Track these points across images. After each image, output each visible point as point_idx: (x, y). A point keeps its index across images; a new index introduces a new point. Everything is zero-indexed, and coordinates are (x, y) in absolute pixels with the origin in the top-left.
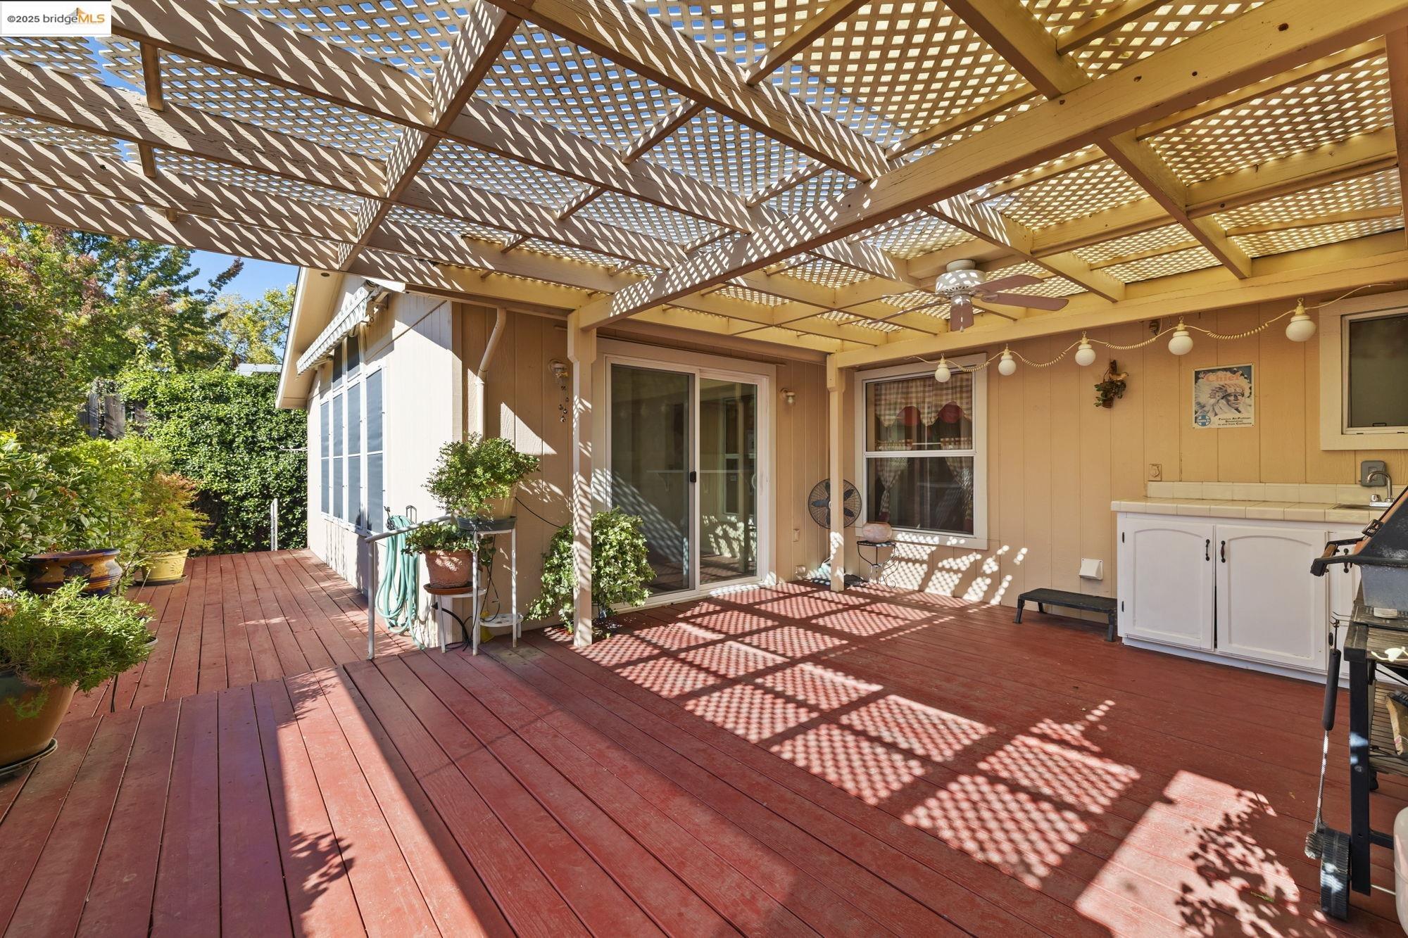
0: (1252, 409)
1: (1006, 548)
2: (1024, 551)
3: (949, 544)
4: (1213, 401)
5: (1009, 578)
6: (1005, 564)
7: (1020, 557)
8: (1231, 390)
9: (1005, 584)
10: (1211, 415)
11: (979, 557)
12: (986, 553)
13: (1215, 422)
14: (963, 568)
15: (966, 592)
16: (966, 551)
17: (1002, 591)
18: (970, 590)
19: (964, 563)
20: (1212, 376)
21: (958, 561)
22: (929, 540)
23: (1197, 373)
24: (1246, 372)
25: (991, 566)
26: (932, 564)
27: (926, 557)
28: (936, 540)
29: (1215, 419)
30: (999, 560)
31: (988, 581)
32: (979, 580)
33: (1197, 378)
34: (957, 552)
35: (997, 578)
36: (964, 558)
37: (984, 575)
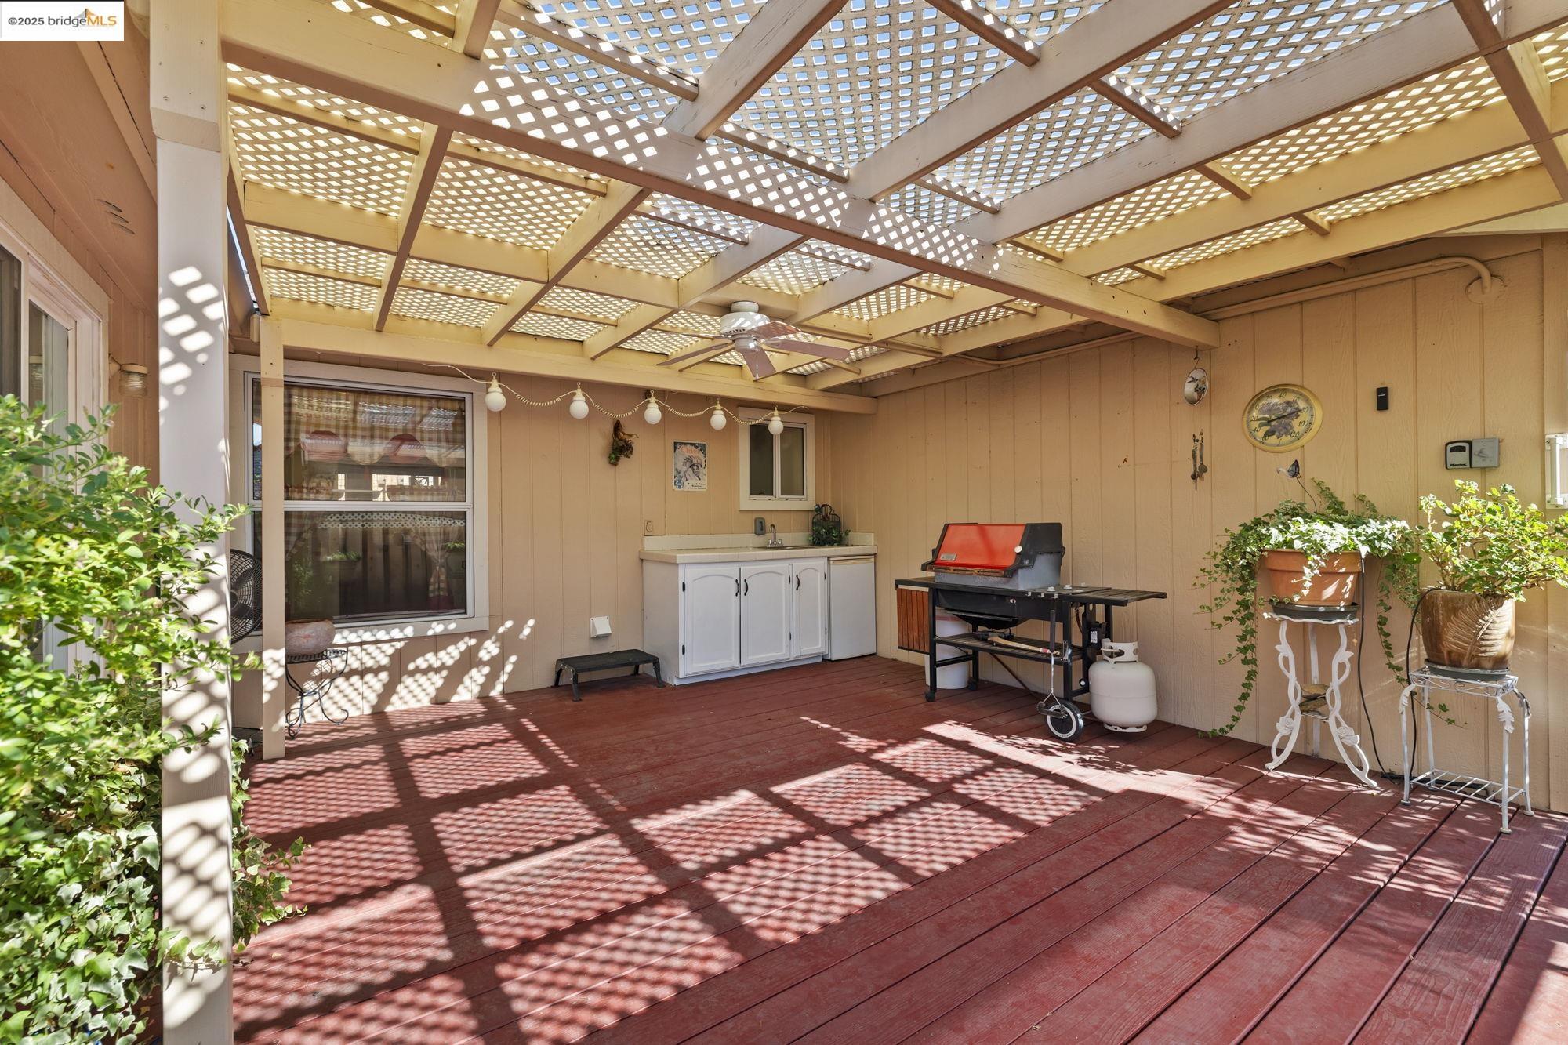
0: (706, 478)
1: (509, 624)
2: (531, 622)
3: (430, 633)
4: (685, 468)
5: (513, 659)
6: (507, 644)
7: (527, 631)
8: (695, 461)
9: (509, 668)
10: (683, 479)
11: (473, 642)
12: (481, 635)
13: (687, 486)
14: (450, 662)
15: (454, 692)
16: (452, 638)
17: (504, 678)
18: (460, 688)
19: (450, 655)
20: (684, 448)
21: (442, 654)
22: (396, 633)
23: (675, 443)
24: (702, 448)
25: (490, 649)
26: (398, 668)
27: (385, 661)
28: (409, 631)
29: (686, 483)
30: (502, 640)
31: (486, 670)
32: (474, 672)
33: (675, 448)
34: (439, 643)
35: (497, 664)
36: (451, 649)
37: (481, 663)
